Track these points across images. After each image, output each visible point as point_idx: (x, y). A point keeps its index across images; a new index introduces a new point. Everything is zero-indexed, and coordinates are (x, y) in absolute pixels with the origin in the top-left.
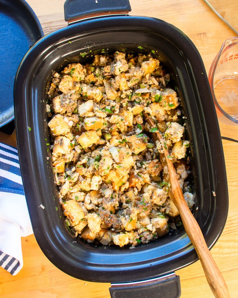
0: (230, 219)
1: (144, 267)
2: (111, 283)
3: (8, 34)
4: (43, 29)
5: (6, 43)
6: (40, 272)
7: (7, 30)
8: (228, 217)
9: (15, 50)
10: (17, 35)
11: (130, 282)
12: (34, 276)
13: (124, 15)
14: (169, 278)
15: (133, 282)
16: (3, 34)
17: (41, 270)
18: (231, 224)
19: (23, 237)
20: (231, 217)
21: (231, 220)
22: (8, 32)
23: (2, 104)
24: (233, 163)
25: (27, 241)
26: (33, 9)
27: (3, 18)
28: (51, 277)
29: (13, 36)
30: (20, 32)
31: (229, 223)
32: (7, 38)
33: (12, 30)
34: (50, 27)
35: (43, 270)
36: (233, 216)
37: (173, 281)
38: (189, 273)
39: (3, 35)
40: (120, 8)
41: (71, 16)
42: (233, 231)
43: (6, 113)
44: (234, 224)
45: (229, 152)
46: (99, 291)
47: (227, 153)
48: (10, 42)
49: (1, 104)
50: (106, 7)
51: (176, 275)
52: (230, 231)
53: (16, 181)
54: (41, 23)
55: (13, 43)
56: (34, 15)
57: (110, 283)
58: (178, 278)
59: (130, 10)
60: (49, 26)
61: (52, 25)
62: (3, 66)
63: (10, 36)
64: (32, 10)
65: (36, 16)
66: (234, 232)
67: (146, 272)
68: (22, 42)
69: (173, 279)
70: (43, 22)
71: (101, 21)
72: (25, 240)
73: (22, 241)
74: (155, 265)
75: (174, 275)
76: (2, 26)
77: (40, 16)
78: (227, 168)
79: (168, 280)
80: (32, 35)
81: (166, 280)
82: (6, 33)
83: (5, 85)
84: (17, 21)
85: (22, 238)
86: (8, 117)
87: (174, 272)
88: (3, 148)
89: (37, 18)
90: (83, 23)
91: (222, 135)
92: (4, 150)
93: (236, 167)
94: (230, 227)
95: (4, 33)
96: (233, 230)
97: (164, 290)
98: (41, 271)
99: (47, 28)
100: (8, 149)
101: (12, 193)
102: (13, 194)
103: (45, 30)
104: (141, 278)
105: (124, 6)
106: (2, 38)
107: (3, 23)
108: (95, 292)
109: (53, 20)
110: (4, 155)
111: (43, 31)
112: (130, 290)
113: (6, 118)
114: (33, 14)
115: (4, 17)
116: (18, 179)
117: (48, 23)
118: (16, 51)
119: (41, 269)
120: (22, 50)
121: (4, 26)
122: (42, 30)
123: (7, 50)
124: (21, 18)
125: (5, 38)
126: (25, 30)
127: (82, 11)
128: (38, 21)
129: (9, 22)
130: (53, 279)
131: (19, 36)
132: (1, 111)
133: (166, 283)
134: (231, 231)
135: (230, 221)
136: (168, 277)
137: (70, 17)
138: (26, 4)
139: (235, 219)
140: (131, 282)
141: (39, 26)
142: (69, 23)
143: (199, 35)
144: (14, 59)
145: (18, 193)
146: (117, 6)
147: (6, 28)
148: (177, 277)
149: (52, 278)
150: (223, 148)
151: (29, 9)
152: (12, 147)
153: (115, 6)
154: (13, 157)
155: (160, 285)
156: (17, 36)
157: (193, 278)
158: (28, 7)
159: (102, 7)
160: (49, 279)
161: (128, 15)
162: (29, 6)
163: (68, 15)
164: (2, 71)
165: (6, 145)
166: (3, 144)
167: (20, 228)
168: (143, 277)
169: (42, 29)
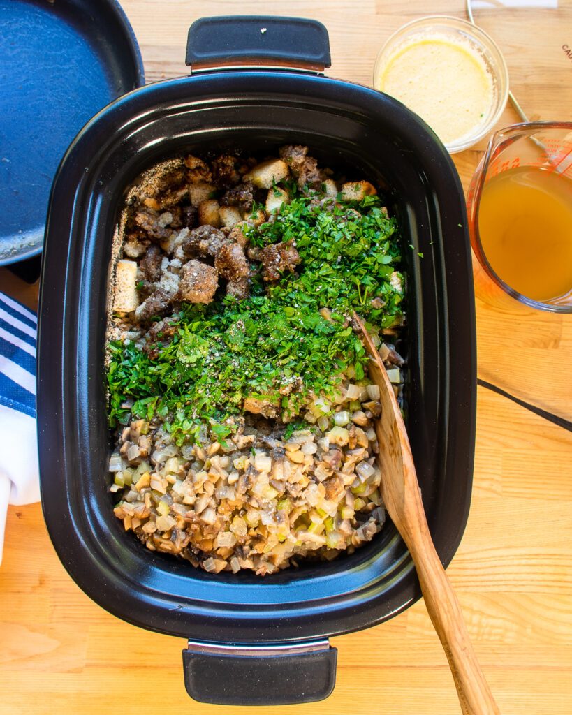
0: (461, 557)
1: (266, 617)
2: (189, 641)
3: (70, 68)
4: (146, 75)
5: (62, 87)
6: (32, 587)
7: (69, 60)
8: (457, 552)
9: (77, 106)
10: (89, 74)
11: (229, 645)
12: (19, 592)
13: (315, 74)
14: (315, 649)
15: (237, 645)
16: (59, 66)
17: (36, 583)
18: (460, 569)
19: (13, 506)
20: (463, 554)
21: (463, 560)
22: (71, 66)
23: (27, 215)
24: (490, 439)
25: (19, 515)
26: (133, 27)
27: (66, 32)
28: (55, 602)
29: (79, 76)
30: (95, 69)
31: (458, 566)
32: (66, 76)
33: (79, 62)
34: (162, 72)
35: (41, 584)
36: (468, 553)
37: (321, 658)
38: (351, 655)
39: (59, 70)
40: (307, 57)
41: (199, 55)
42: (462, 584)
43: (31, 235)
44: (466, 569)
45: (487, 414)
46: (151, 654)
47: (484, 416)
48: (71, 87)
49: (25, 214)
50: (279, 48)
51: (330, 647)
52: (455, 582)
53: (22, 384)
54: (144, 58)
55: (76, 90)
56: (132, 40)
57: (187, 640)
58: (334, 653)
59: (328, 65)
60: (161, 70)
61: (168, 69)
62: (45, 134)
63: (74, 75)
64: (131, 29)
65: (137, 43)
66: (464, 586)
67: (267, 629)
68: (95, 92)
69: (323, 653)
70: (150, 60)
71: (263, 78)
72: (16, 514)
73: (8, 513)
74: (289, 616)
75: (327, 644)
76: (61, 49)
77: (145, 46)
78: (478, 447)
79: (311, 654)
80: (120, 82)
81: (307, 654)
82: (66, 67)
83: (42, 175)
84: (95, 45)
85: (11, 507)
86: (33, 244)
87: (326, 639)
88: (9, 307)
89: (138, 47)
90: (223, 76)
91: (479, 377)
92: (10, 313)
93: (495, 450)
94: (458, 575)
95: (61, 65)
96: (462, 582)
97: (300, 673)
98: (36, 585)
99: (154, 72)
100: (19, 313)
101: (9, 406)
102: (11, 409)
103: (150, 77)
104: (255, 641)
105: (316, 53)
106: (54, 75)
107: (63, 42)
108: (142, 653)
109: (171, 60)
110: (7, 323)
111: (144, 78)
112: (227, 661)
113: (29, 245)
114: (130, 36)
115: (69, 32)
116: (26, 380)
117: (159, 63)
118: (79, 107)
119: (38, 582)
120: (93, 109)
121: (63, 51)
122: (144, 74)
123: (59, 102)
124: (105, 41)
125: (62, 77)
126: (107, 67)
127: (225, 49)
128: (140, 53)
129: (78, 44)
130: (57, 608)
131: (92, 78)
132: (23, 230)
133: (306, 659)
134: (458, 584)
135: (461, 561)
136: (312, 646)
137: (197, 58)
138: (120, 14)
139: (471, 560)
140: (233, 645)
141: (139, 65)
142: (194, 71)
143: (475, 153)
144: (72, 123)
145: (21, 410)
146: (303, 51)
147: (68, 55)
148: (333, 650)
149: (55, 606)
150: (477, 403)
151: (125, 25)
152: (29, 310)
153: (297, 52)
154: (26, 332)
155: (293, 660)
156: (87, 78)
157: (357, 667)
158: (123, 19)
159: (270, 49)
160: (50, 606)
161: (323, 75)
162: (126, 18)
163: (195, 54)
164: (42, 144)
165: (16, 304)
166: (12, 300)
167: (9, 485)
168: (258, 638)
169: (143, 72)
